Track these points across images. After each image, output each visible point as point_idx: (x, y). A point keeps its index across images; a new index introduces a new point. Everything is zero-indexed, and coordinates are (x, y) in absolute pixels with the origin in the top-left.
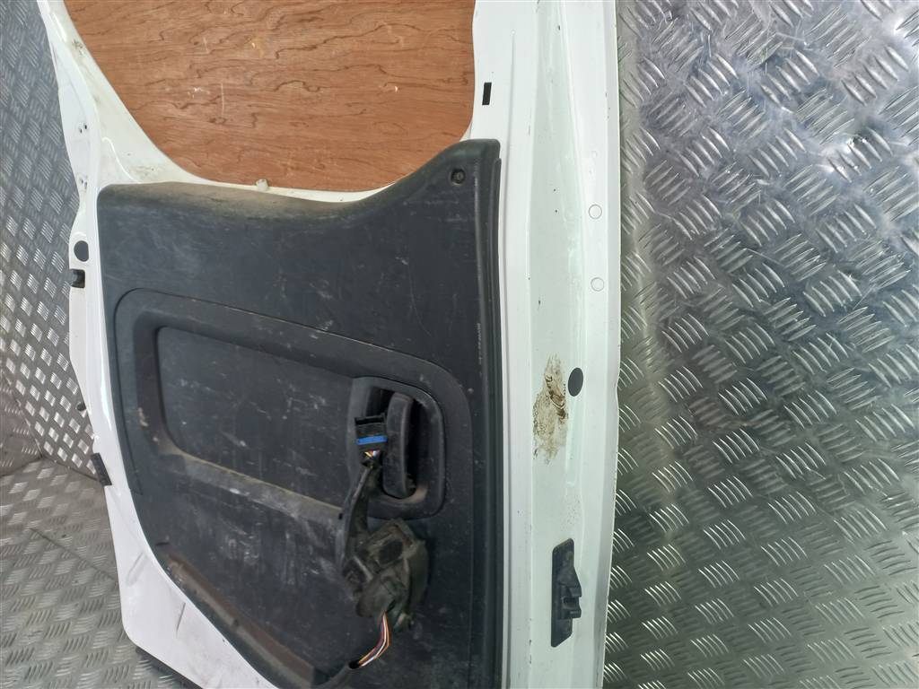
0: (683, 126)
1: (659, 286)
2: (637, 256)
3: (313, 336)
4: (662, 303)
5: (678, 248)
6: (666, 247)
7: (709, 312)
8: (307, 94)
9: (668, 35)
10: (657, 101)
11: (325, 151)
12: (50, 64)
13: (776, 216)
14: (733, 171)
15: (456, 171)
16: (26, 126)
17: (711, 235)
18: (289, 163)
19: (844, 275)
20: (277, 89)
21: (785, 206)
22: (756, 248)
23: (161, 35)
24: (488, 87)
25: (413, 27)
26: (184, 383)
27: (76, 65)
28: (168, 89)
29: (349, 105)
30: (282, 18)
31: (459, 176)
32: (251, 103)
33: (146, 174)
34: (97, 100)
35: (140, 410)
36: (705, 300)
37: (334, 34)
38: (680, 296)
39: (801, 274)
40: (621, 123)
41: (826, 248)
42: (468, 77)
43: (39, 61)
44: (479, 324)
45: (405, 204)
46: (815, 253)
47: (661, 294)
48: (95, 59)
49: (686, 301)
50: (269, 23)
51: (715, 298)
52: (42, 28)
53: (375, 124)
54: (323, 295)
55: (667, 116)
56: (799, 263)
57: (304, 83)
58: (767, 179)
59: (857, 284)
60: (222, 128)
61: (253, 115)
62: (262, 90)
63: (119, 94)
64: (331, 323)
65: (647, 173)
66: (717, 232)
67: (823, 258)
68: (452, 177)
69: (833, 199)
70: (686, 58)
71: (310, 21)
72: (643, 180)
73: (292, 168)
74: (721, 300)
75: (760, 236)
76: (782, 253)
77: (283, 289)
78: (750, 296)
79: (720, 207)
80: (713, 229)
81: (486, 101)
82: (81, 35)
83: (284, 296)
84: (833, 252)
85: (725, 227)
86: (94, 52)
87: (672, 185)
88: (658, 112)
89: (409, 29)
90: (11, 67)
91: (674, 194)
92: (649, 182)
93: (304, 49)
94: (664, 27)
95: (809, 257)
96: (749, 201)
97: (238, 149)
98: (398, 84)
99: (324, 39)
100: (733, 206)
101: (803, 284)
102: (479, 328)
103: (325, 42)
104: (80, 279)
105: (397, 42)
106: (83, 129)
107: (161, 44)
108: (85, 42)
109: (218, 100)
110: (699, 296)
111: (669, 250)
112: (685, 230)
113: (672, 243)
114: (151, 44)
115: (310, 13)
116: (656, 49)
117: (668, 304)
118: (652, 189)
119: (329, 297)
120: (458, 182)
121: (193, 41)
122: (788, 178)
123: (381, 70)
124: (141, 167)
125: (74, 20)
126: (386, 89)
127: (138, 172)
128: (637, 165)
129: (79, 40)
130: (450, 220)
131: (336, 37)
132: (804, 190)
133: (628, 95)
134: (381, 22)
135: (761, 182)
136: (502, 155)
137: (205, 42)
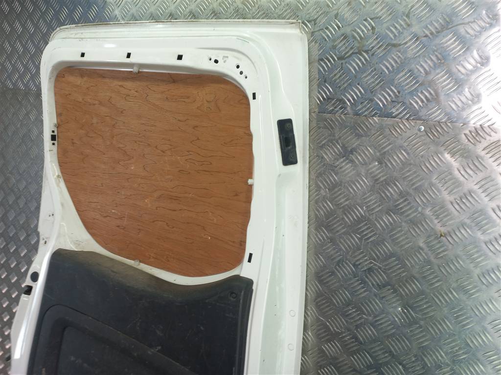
0: (333, 284)
1: (319, 349)
2: (310, 334)
3: (149, 352)
4: (319, 358)
5: (328, 335)
6: (322, 333)
7: (340, 367)
8: (167, 228)
9: (328, 248)
10: (322, 271)
11: (171, 254)
12: (41, 177)
13: (370, 332)
14: (353, 308)
15: (232, 293)
16: (18, 198)
17: (342, 333)
18: (152, 255)
19: (398, 365)
20: (153, 222)
21: (374, 329)
22: (361, 343)
23: (102, 184)
24: (251, 255)
25: (221, 217)
26: (73, 358)
27: (55, 185)
28: (99, 207)
29: (187, 238)
30: (162, 195)
31: (234, 295)
32: (139, 224)
33: (79, 245)
34: (62, 205)
35: (44, 369)
36: (338, 361)
37: (185, 208)
38: (327, 356)
39: (380, 359)
40: (307, 277)
41: (391, 352)
42: (242, 243)
43: (36, 174)
44: (234, 368)
45: (207, 301)
46: (386, 352)
47: (319, 354)
48: (66, 184)
49: (330, 359)
50: (156, 195)
51: (342, 361)
52: (42, 162)
53: (197, 249)
54: (158, 333)
55: (325, 279)
56: (379, 355)
57: (167, 223)
58: (366, 316)
59: (404, 370)
60: (123, 231)
61: (139, 229)
62: (146, 220)
63: (74, 202)
64: (160, 348)
65: (316, 299)
66: (345, 332)
67: (390, 355)
68: (230, 295)
69: (394, 331)
70: (335, 258)
71: (175, 200)
72: (315, 301)
73: (153, 257)
74: (345, 362)
75: (363, 339)
76: (372, 348)
77: (138, 324)
78: (358, 364)
79: (347, 322)
80: (343, 330)
81: (249, 261)
82: (62, 173)
83: (138, 328)
84: (393, 354)
85: (348, 331)
86: (66, 181)
87: (327, 307)
88: (322, 276)
89: (219, 217)
90: (19, 172)
91: (327, 312)
92: (317, 303)
93: (170, 210)
94: (326, 245)
95: (384, 353)
96: (359, 323)
97: (128, 242)
98: (210, 236)
99: (180, 208)
100: (352, 323)
101: (381, 364)
102: (234, 370)
103: (180, 210)
104: (29, 290)
105: (213, 220)
106: (51, 215)
107: (101, 187)
108: (63, 176)
109: (123, 218)
110: (336, 358)
111: (324, 335)
112: (331, 328)
113: (325, 332)
114: (96, 186)
115: (176, 197)
116: (322, 251)
117: (322, 359)
118: (318, 306)
119: (161, 335)
120: (233, 297)
121: (117, 191)
122: (375, 317)
123: (204, 228)
124: (77, 241)
125: (60, 166)
126: (205, 237)
127: (75, 244)
128: (312, 295)
129: (60, 174)
130: (228, 315)
131: (186, 210)
132: (381, 324)
133: (310, 266)
134: (207, 210)
135: (364, 316)
136: (254, 287)
137: (123, 193)
